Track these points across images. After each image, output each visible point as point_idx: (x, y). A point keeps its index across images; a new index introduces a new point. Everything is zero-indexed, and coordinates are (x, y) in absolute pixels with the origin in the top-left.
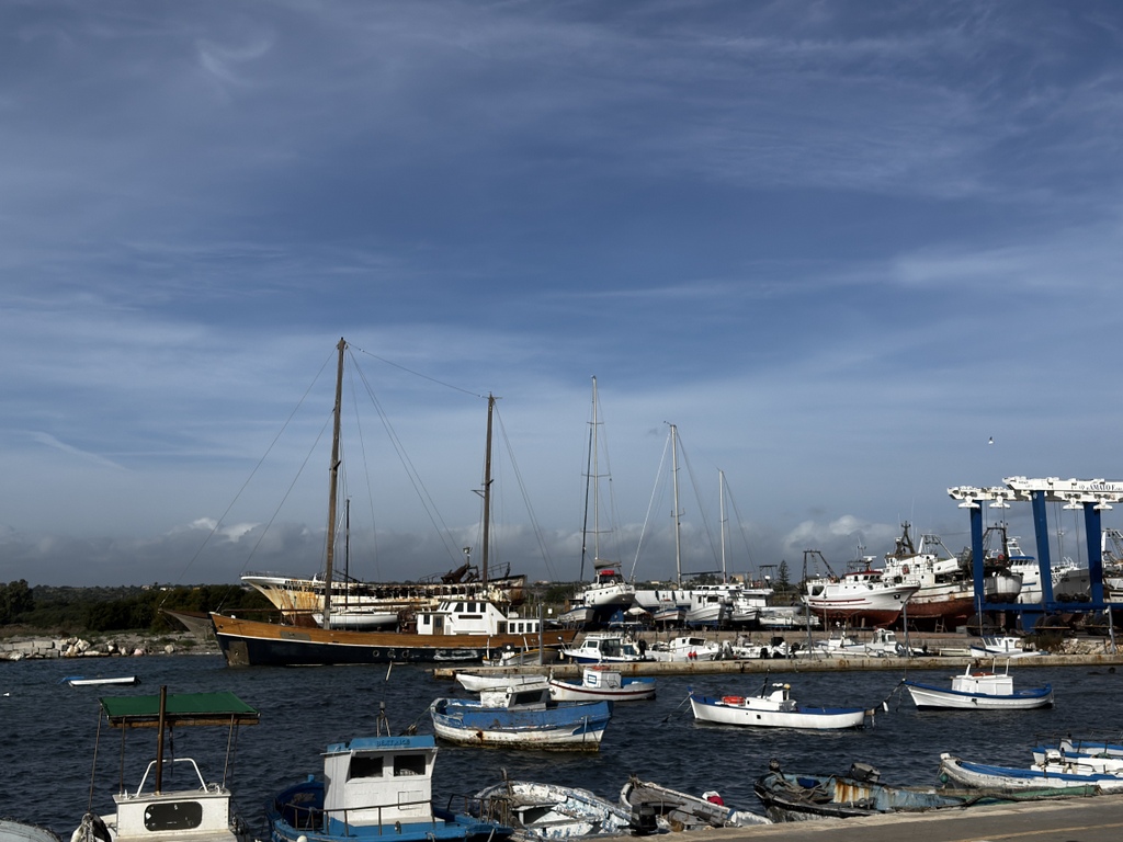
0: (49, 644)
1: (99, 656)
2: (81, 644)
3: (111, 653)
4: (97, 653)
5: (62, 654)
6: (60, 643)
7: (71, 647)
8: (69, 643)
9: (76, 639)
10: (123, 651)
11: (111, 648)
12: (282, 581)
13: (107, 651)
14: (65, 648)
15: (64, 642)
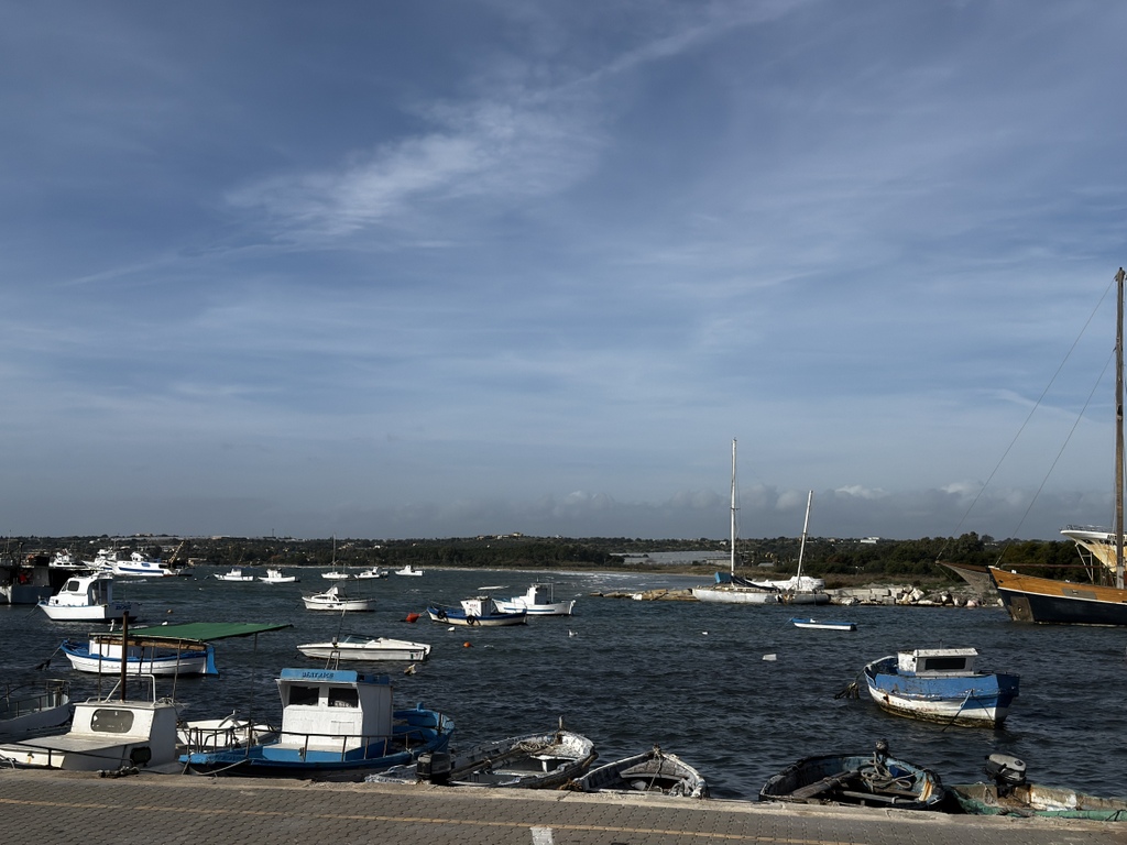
0: (884, 592)
1: (932, 606)
2: (917, 593)
3: (944, 604)
4: (929, 602)
5: (897, 601)
6: (896, 591)
7: (906, 595)
8: (904, 592)
9: (911, 588)
10: (956, 602)
11: (944, 598)
12: (1105, 536)
13: (941, 600)
14: (900, 596)
15: (899, 590)
